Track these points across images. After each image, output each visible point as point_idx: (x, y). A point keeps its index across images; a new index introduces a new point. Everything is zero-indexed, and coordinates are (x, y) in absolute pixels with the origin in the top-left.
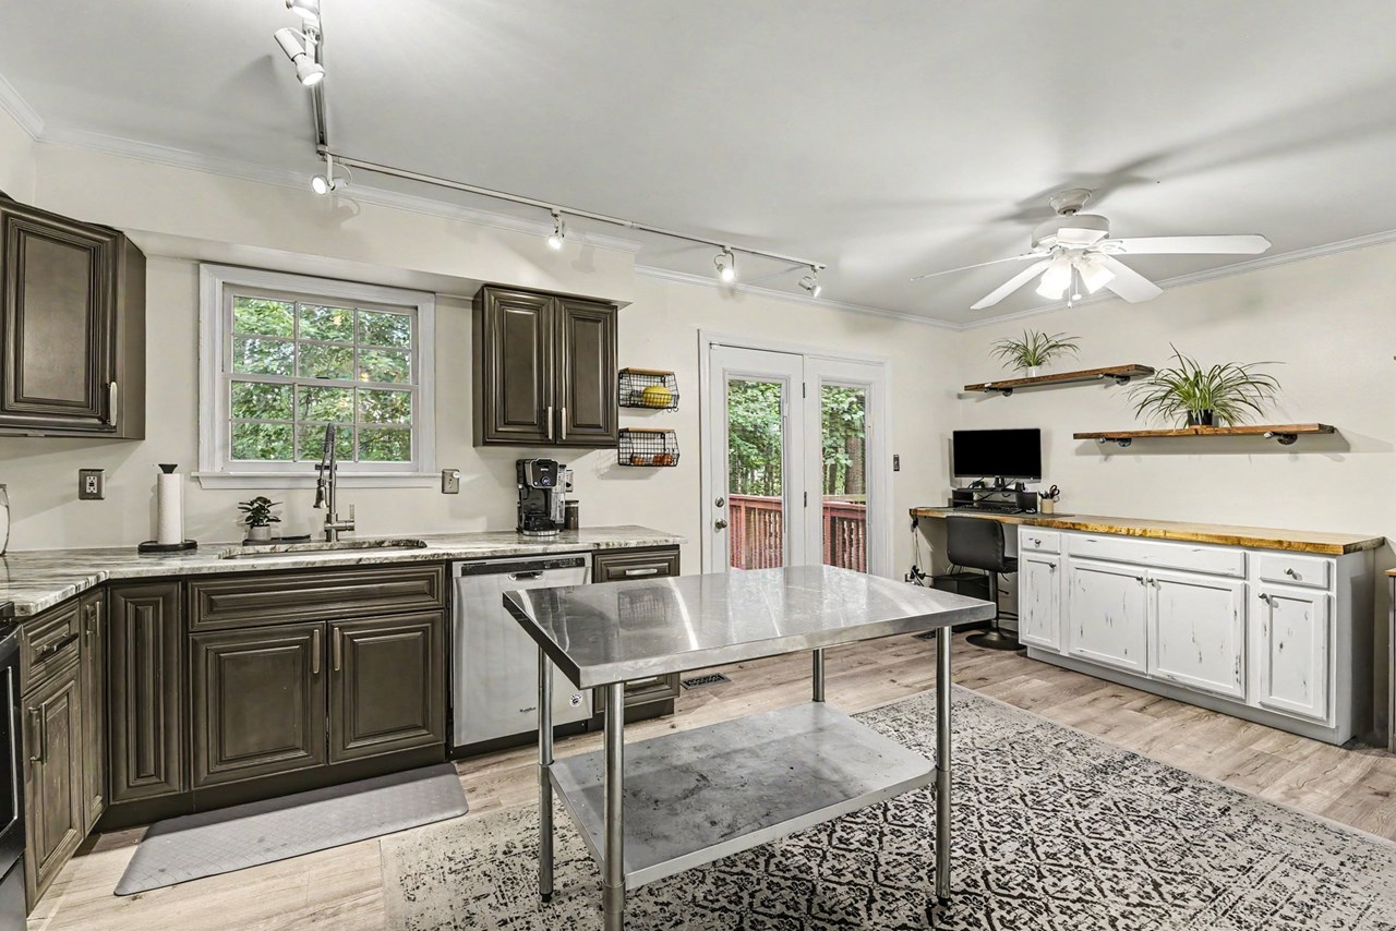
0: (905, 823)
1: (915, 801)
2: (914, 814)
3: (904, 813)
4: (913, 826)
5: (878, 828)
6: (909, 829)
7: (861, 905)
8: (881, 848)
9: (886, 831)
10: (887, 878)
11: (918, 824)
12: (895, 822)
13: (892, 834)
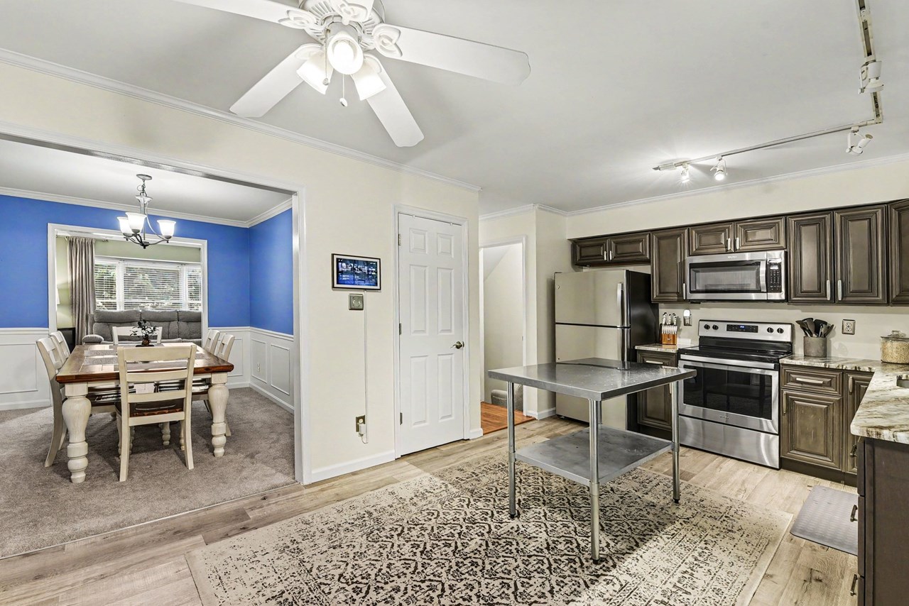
0: (535, 558)
1: (530, 579)
2: (530, 566)
3: (537, 566)
4: (530, 556)
5: (552, 553)
6: (531, 554)
7: (549, 514)
8: (546, 540)
9: (546, 551)
10: (540, 525)
11: (526, 558)
12: (542, 558)
13: (542, 549)
